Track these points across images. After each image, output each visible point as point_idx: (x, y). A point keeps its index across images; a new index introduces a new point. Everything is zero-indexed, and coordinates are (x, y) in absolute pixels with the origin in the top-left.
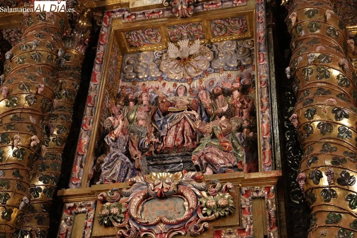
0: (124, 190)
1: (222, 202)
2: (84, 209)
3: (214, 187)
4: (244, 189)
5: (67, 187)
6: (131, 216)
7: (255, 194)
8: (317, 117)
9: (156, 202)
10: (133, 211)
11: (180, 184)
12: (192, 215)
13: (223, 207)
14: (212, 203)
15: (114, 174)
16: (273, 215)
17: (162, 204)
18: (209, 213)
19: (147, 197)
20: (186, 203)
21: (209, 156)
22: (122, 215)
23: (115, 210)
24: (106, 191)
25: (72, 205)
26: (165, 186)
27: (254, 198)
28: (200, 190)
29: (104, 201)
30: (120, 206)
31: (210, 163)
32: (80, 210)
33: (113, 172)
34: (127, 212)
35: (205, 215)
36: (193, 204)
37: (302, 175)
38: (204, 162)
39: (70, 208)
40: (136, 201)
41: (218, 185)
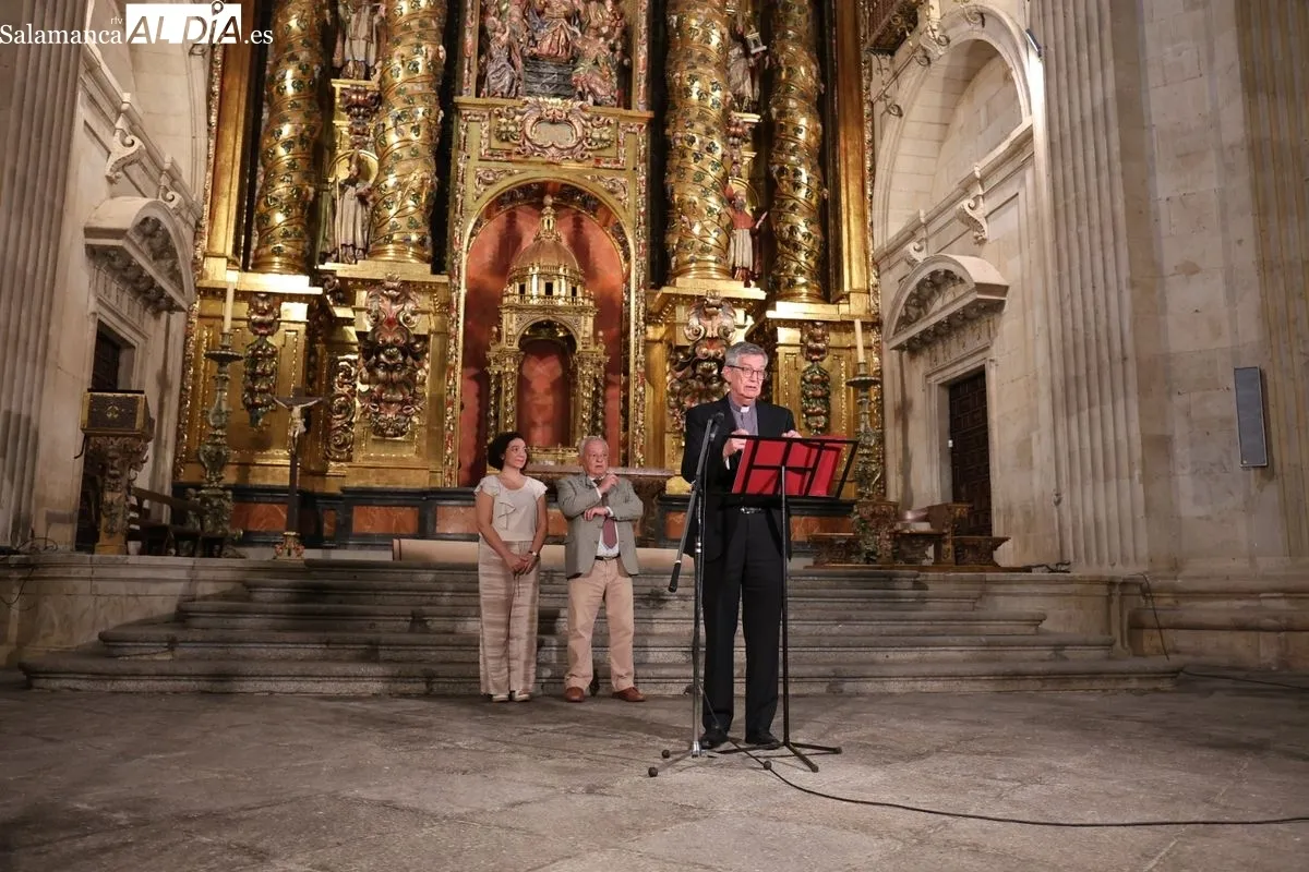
0: (518, 109)
1: (605, 136)
2: (477, 118)
3: (598, 119)
4: (621, 124)
5: (461, 94)
6: (526, 135)
7: (629, 130)
8: (697, 84)
9: (549, 126)
10: (528, 133)
11: (570, 111)
12: (579, 143)
13: (605, 141)
14: (596, 136)
15: (503, 87)
16: (642, 153)
17: (552, 128)
18: (594, 144)
19: (539, 120)
20: (574, 132)
21: (593, 86)
22: (518, 133)
23: (512, 128)
24: (502, 106)
25: (468, 112)
26: (558, 113)
27: (628, 132)
28: (586, 120)
29: (500, 115)
30: (516, 124)
31: (592, 91)
32: (473, 118)
33: (502, 84)
34: (523, 132)
35: (590, 144)
36: (580, 134)
37: (679, 134)
38: (587, 90)
39: (466, 116)
40: (530, 122)
41: (602, 119)
